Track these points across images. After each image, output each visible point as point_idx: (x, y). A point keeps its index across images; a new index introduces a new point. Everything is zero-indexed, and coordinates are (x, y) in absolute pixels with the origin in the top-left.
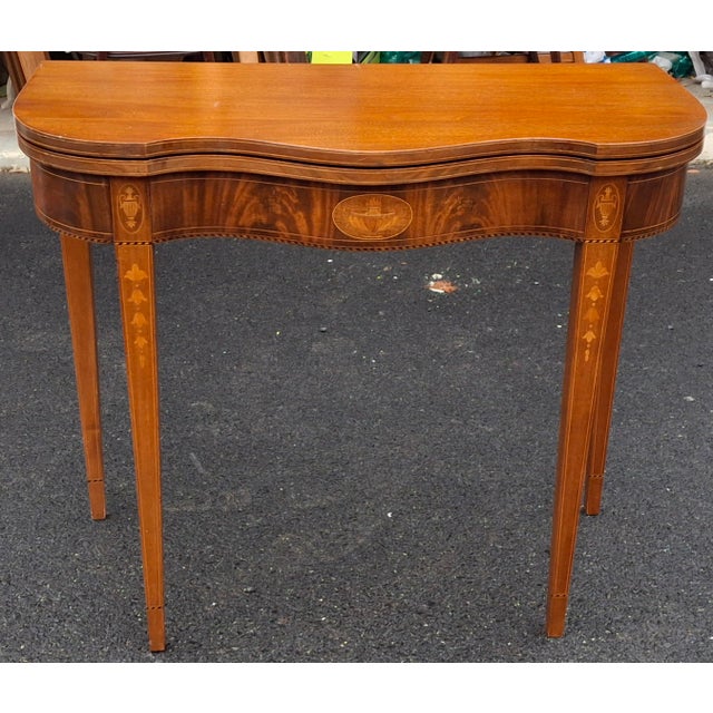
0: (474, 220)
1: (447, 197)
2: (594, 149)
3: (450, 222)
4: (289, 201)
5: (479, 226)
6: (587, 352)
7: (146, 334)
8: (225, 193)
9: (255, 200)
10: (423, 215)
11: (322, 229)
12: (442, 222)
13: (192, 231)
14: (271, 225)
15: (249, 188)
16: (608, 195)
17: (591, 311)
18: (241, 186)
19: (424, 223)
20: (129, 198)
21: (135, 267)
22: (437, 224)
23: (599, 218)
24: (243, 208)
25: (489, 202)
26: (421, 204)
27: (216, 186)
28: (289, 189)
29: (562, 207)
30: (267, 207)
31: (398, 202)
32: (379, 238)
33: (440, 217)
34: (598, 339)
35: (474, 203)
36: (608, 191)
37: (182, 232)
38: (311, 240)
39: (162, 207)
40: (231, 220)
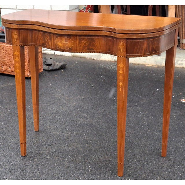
0: (91, 47)
1: (83, 40)
2: (115, 30)
3: (84, 47)
4: (48, 38)
5: (93, 49)
6: (121, 88)
7: (19, 69)
8: (37, 35)
9: (42, 38)
10: (76, 43)
11: (53, 45)
12: (82, 46)
13: (30, 44)
14: (45, 44)
15: (41, 34)
16: (122, 43)
17: (120, 76)
18: (40, 34)
19: (77, 46)
20: (15, 34)
21: (16, 51)
22: (80, 47)
23: (120, 50)
24: (40, 39)
25: (95, 43)
26: (75, 41)
27: (35, 33)
28: (48, 35)
29: (113, 47)
30: (44, 39)
31: (69, 40)
32: (65, 48)
33: (81, 45)
34: (123, 85)
35: (91, 43)
36: (122, 42)
37: (28, 44)
38: (52, 48)
39: (23, 37)
40: (38, 42)
